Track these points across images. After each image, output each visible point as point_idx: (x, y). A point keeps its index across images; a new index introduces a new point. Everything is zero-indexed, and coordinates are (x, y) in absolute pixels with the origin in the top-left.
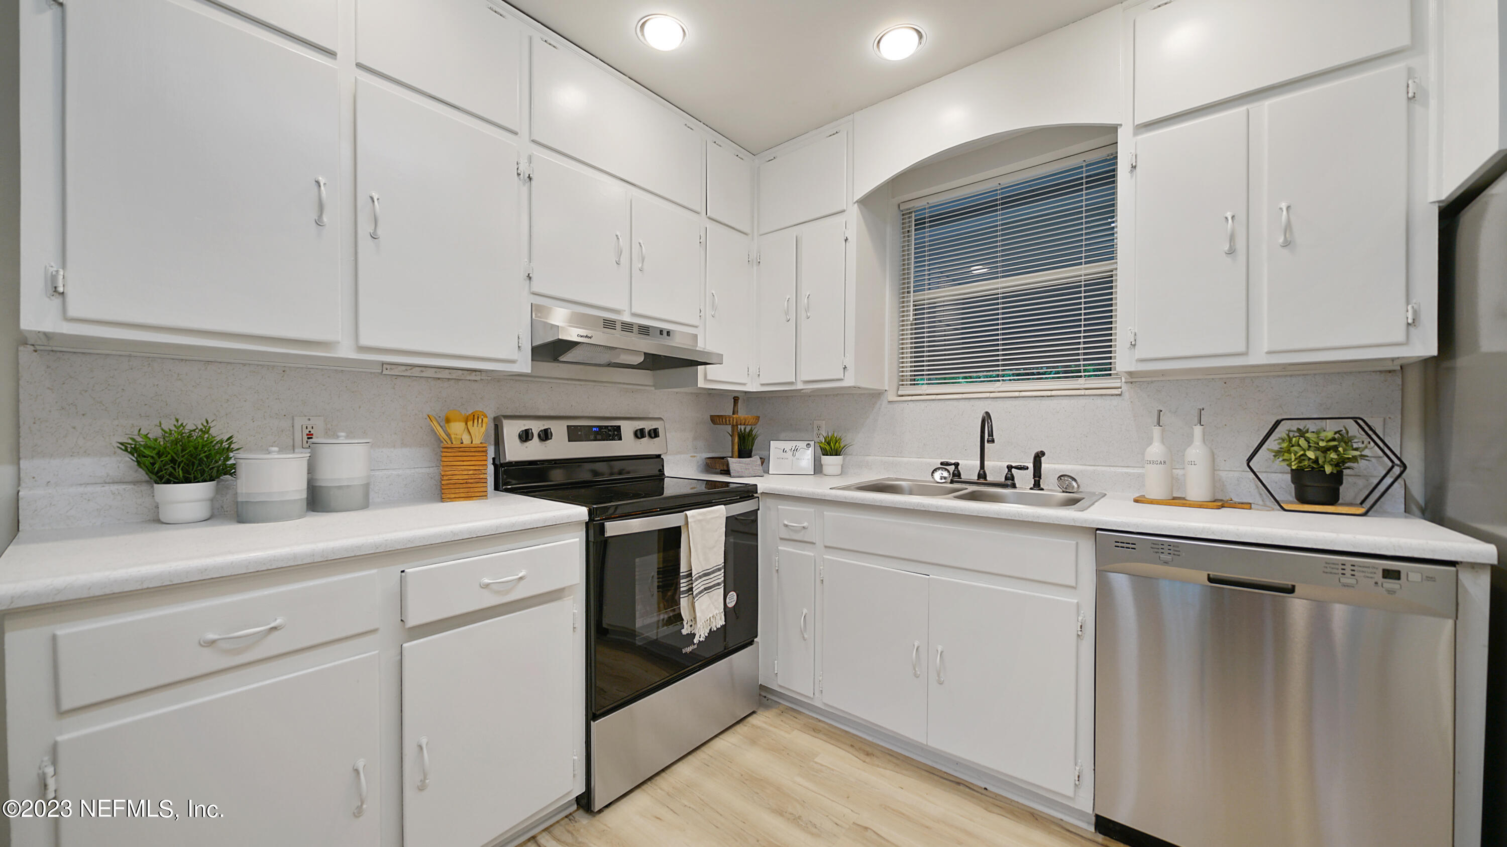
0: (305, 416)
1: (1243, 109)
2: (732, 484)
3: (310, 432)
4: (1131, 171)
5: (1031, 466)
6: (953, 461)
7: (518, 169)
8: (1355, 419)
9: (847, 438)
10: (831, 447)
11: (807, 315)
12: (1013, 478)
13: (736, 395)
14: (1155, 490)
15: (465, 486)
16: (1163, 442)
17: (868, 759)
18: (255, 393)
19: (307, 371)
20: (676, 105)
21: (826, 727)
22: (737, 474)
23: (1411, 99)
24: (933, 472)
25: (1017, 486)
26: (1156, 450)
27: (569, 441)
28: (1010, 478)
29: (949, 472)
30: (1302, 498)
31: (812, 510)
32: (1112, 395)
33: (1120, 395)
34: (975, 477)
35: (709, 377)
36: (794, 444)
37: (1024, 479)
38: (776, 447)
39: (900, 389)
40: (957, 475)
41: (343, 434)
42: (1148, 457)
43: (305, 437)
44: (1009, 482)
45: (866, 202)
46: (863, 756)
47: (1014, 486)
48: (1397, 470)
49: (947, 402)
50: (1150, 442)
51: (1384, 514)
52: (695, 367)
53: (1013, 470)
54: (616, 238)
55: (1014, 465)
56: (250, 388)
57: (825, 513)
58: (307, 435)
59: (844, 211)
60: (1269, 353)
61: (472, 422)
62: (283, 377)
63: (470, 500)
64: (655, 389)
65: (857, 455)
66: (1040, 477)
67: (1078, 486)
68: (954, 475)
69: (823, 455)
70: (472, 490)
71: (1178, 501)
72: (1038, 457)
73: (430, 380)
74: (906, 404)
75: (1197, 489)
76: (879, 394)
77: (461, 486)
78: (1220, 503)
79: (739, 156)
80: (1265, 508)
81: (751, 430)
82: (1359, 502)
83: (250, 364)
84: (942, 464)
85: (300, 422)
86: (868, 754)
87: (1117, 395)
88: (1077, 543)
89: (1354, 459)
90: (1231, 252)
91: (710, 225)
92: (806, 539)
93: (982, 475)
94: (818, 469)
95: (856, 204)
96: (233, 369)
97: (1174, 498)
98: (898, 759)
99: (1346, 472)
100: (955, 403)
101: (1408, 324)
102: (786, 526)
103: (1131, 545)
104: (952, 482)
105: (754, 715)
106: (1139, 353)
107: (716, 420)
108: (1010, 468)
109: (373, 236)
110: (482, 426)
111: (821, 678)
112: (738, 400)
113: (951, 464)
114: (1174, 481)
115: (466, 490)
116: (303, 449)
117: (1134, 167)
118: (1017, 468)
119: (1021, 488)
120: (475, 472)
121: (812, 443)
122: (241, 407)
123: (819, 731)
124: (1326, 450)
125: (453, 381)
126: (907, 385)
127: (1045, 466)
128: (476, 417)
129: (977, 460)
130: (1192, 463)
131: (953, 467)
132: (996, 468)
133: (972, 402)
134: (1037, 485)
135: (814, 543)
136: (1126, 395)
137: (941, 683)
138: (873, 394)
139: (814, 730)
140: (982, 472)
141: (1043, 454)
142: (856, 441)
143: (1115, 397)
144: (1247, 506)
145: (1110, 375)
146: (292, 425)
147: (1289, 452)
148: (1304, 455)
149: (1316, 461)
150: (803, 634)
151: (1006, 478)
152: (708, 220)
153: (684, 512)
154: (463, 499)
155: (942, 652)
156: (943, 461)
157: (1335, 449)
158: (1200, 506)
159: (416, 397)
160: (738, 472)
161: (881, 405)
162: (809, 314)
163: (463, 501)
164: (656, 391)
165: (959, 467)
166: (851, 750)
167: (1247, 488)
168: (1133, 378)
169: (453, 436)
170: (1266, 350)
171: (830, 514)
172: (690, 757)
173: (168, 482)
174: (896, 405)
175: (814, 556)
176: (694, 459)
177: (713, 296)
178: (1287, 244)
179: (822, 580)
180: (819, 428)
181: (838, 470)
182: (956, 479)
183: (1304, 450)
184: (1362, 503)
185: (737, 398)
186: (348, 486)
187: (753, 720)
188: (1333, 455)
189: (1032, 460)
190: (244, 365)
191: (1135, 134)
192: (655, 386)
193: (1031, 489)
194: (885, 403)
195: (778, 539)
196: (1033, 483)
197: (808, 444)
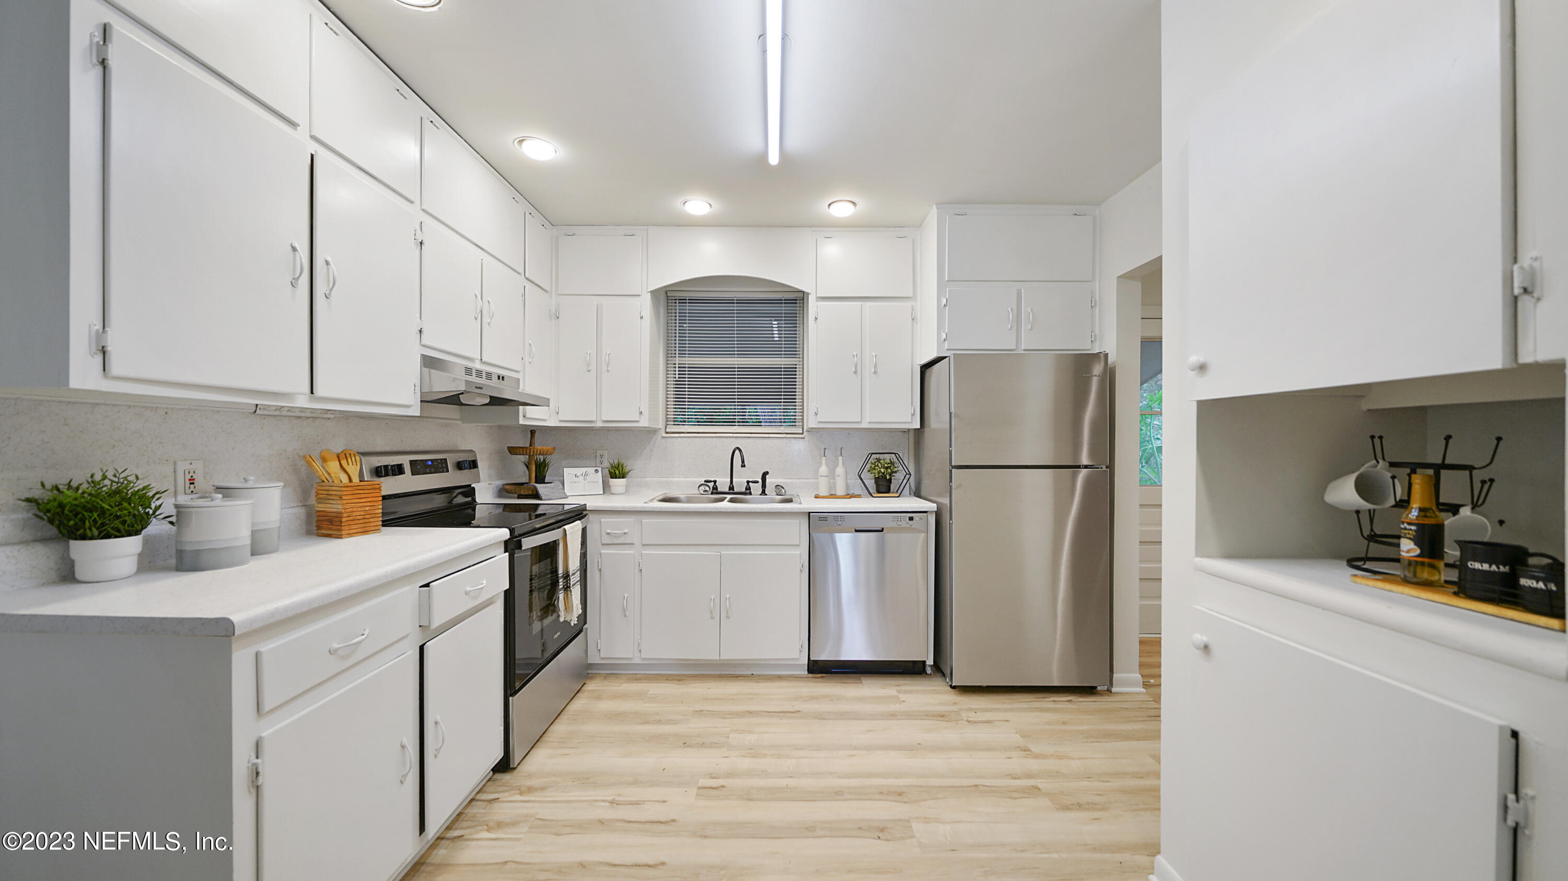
0: (185, 460)
1: (859, 303)
2: (567, 505)
3: (192, 477)
4: (815, 320)
5: (760, 481)
6: (713, 479)
7: (415, 235)
8: (895, 454)
9: (628, 465)
10: (617, 472)
11: (608, 369)
12: (750, 489)
13: (532, 429)
14: (823, 492)
15: (362, 521)
16: (827, 466)
17: (681, 683)
18: (140, 437)
19: (187, 412)
20: (509, 181)
21: (643, 676)
22: (547, 498)
23: (913, 319)
24: (700, 486)
25: (752, 493)
26: (823, 469)
27: (412, 475)
28: (748, 488)
29: (708, 486)
30: (879, 492)
31: (633, 520)
32: (800, 438)
33: (803, 438)
34: (727, 490)
35: (528, 416)
36: (584, 470)
37: (756, 489)
38: (569, 473)
39: (668, 427)
40: (715, 488)
41: (252, 478)
42: (820, 474)
43: (188, 483)
44: (748, 491)
45: (654, 293)
46: (678, 682)
47: (750, 494)
48: (908, 476)
49: (706, 439)
50: (821, 465)
51: (904, 496)
52: (517, 407)
53: (750, 484)
54: (475, 296)
55: (750, 480)
56: (135, 432)
57: (643, 521)
58: (190, 480)
59: (639, 295)
60: (869, 423)
61: (345, 461)
62: (165, 419)
63: (366, 534)
64: (463, 423)
65: (635, 477)
66: (765, 487)
67: (785, 492)
68: (713, 488)
69: (612, 478)
70: (368, 525)
71: (833, 496)
72: (765, 475)
73: (292, 418)
74: (675, 439)
75: (840, 491)
76: (655, 431)
77: (359, 522)
78: (849, 496)
79: (545, 226)
80: (866, 497)
81: (544, 460)
82: (896, 491)
83: (134, 406)
84: (705, 481)
85: (182, 467)
86: (679, 680)
87: (802, 438)
88: (800, 522)
89: (896, 472)
90: (855, 372)
91: (529, 286)
92: (626, 542)
93: (731, 488)
94: (606, 488)
95: (649, 294)
96: (119, 412)
97: (831, 495)
98: (699, 677)
99: (893, 478)
100: (710, 439)
101: (912, 415)
102: (608, 534)
103: (825, 519)
104: (712, 493)
105: (585, 685)
106: (819, 418)
107: (513, 450)
108: (748, 482)
109: (327, 295)
110: (357, 465)
111: (640, 641)
112: (534, 433)
113: (711, 481)
114: (832, 486)
115: (363, 525)
116: (186, 495)
117: (816, 319)
118: (752, 482)
119: (754, 495)
120: (371, 508)
121: (600, 469)
122: (126, 454)
123: (640, 679)
124: (887, 468)
125: (311, 419)
126: (670, 424)
127: (769, 480)
128: (348, 456)
129: (728, 478)
130: (839, 476)
131: (713, 483)
132: (740, 482)
133: (722, 439)
134: (763, 493)
135: (633, 544)
136: (806, 438)
137: (728, 618)
138: (649, 431)
139: (636, 680)
140: (731, 486)
141: (767, 473)
142: (635, 466)
143: (800, 439)
144: (859, 496)
145: (795, 425)
146: (173, 470)
147: (874, 469)
148: (880, 471)
149: (884, 473)
150: (625, 611)
151: (746, 489)
152: (525, 280)
153: (562, 528)
154: (360, 534)
155: (729, 598)
156: (705, 479)
157: (889, 467)
158: (843, 498)
159: (281, 437)
160: (547, 495)
161: (656, 439)
162: (609, 369)
163: (360, 535)
164: (464, 425)
165: (717, 483)
166: (667, 682)
167: (858, 488)
168: (810, 430)
169: (333, 475)
170: (868, 421)
171: (646, 520)
172: (557, 721)
173: (108, 536)
174: (668, 440)
175: (634, 553)
176: (491, 486)
177: (530, 345)
178: (875, 373)
179: (641, 570)
180: (601, 456)
181: (622, 490)
182: (714, 491)
183: (880, 468)
184: (897, 491)
185: (534, 432)
186: (264, 530)
187: (586, 688)
188: (889, 471)
189: (761, 477)
190: (129, 407)
191: (817, 301)
192: (463, 420)
193: (760, 495)
194: (659, 437)
195: (600, 544)
196: (761, 491)
197: (597, 470)
